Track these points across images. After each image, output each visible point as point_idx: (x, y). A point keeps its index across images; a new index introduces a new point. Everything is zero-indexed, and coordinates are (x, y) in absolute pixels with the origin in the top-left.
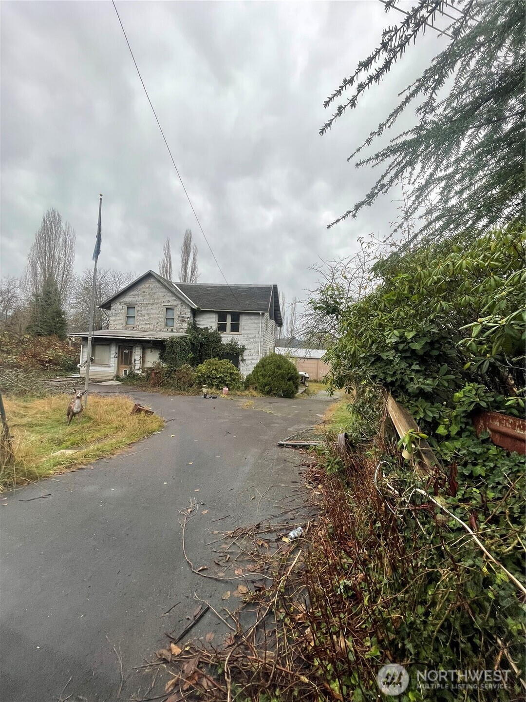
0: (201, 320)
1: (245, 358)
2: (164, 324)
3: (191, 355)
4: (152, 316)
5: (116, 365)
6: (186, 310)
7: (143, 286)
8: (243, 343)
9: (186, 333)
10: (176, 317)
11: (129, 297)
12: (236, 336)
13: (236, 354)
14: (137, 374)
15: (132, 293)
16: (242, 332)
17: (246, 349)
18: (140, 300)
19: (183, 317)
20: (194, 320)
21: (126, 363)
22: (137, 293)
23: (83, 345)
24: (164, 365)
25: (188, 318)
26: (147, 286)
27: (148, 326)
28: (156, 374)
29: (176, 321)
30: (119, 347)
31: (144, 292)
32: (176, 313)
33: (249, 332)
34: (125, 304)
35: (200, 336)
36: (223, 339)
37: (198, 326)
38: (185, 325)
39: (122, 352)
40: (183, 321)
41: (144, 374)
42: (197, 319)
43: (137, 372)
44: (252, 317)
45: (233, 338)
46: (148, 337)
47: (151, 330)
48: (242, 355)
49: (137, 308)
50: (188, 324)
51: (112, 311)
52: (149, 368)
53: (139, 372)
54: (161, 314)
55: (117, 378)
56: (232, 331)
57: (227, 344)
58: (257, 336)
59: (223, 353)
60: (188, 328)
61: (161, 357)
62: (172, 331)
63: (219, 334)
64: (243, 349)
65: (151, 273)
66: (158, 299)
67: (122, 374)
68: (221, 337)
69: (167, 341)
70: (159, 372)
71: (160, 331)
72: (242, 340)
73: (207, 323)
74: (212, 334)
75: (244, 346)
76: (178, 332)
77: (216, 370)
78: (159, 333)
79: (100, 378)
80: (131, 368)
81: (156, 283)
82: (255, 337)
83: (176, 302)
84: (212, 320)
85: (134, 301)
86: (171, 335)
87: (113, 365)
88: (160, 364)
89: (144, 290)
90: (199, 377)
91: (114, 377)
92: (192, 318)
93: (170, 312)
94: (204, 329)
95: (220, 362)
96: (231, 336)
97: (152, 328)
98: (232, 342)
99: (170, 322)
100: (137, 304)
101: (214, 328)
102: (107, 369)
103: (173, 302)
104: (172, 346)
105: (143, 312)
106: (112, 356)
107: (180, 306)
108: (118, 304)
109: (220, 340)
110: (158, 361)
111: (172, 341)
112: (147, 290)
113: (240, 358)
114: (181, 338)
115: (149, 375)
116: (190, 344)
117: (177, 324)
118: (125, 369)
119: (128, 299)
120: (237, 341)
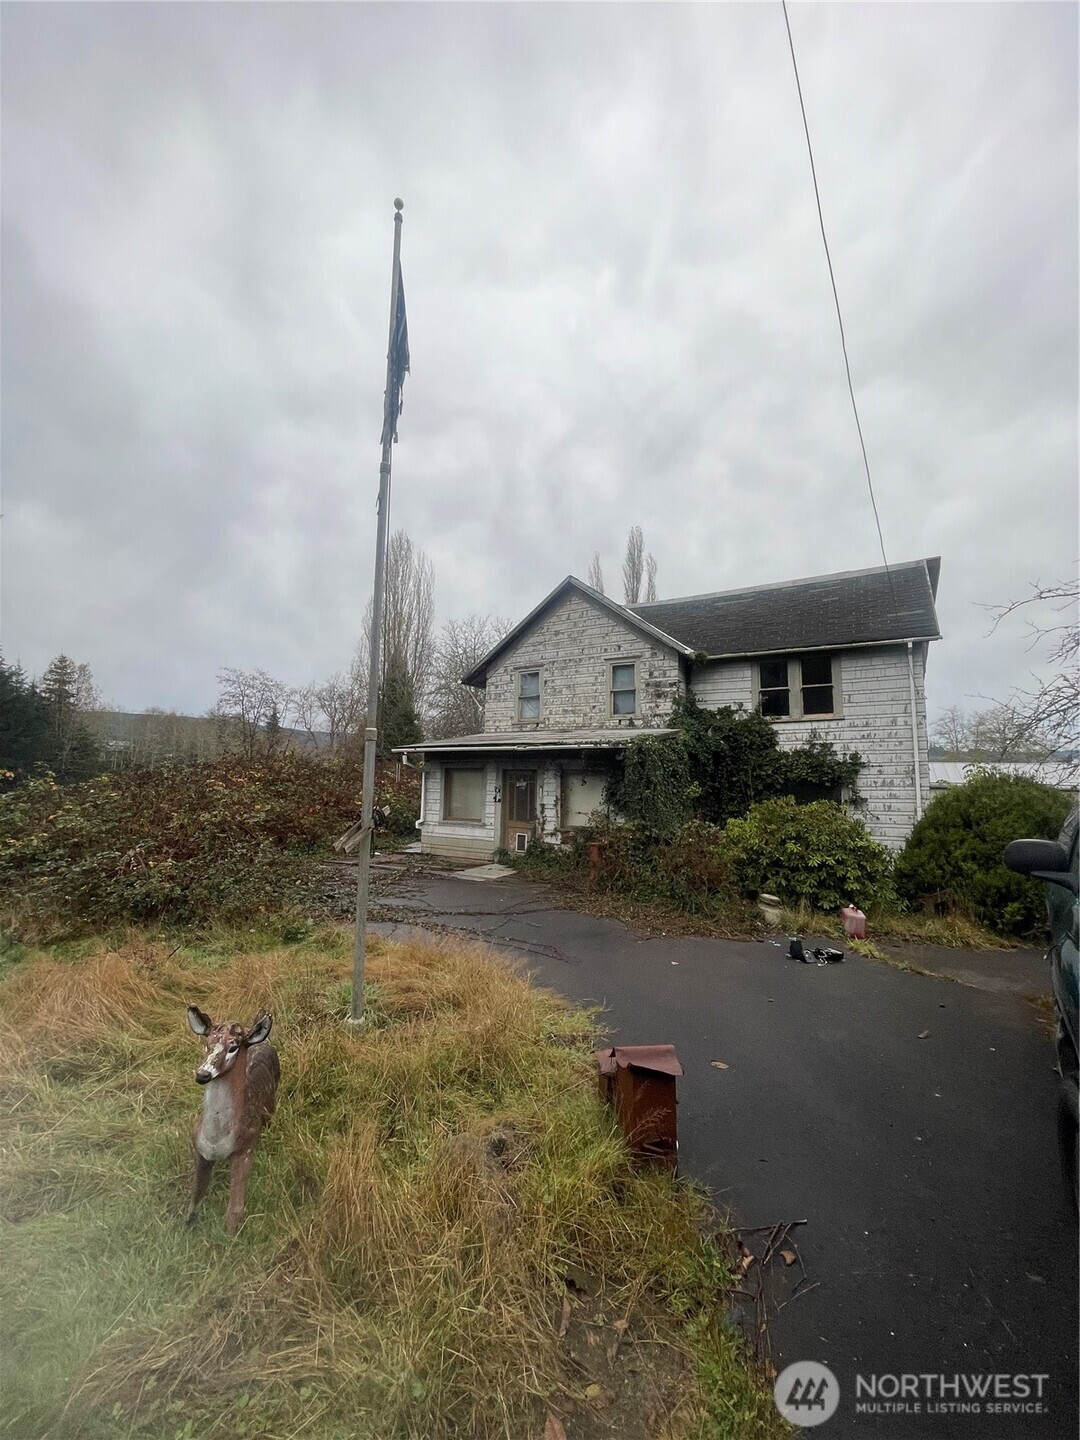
0: (709, 687)
1: (863, 795)
2: (609, 707)
3: (695, 789)
4: (578, 690)
5: (499, 820)
6: (666, 663)
7: (554, 619)
8: (853, 749)
9: (668, 726)
10: (639, 685)
11: (523, 650)
12: (822, 725)
13: (832, 781)
14: (551, 847)
15: (531, 640)
16: (846, 711)
17: (863, 765)
18: (549, 653)
19: (658, 685)
20: (688, 691)
21: (521, 818)
22: (541, 639)
23: (427, 773)
24: (621, 821)
25: (671, 685)
26: (564, 618)
27: (570, 718)
28: (602, 849)
29: (641, 696)
30: (505, 772)
31: (557, 633)
32: (641, 675)
33: (871, 710)
34: (516, 669)
35: (710, 733)
36: (781, 738)
37: (701, 706)
38: (666, 707)
39: (512, 786)
40: (659, 696)
41: (567, 848)
42: (698, 688)
43: (548, 840)
44: (877, 661)
45: (814, 734)
46: (573, 741)
47: (578, 728)
48: (854, 783)
49: (544, 675)
50: (675, 701)
51: (490, 689)
52: (581, 830)
53: (555, 841)
54: (601, 684)
55: (502, 856)
56: (808, 710)
57: (797, 753)
58: (900, 721)
59: (787, 780)
60: (675, 712)
61: (611, 797)
62: (631, 725)
63: (767, 724)
64: (855, 765)
65: (573, 581)
66: (591, 646)
67: (514, 845)
68: (775, 733)
69: (625, 750)
70: (611, 845)
71: (601, 727)
72: (847, 735)
73: (727, 696)
74: (744, 724)
75: (855, 756)
76: (647, 725)
77: (798, 838)
78: (598, 732)
79: (460, 854)
80: (534, 830)
81: (586, 605)
82: (894, 722)
83: (636, 646)
84: (741, 685)
85: (536, 658)
86: (634, 733)
87: (492, 821)
88: (608, 817)
89: (557, 628)
90: (739, 862)
91: (494, 854)
92: (683, 686)
93: (623, 676)
94: (720, 711)
95: (805, 809)
96: (808, 726)
97: (580, 720)
98: (813, 746)
99: (623, 703)
100: (542, 665)
101: (750, 707)
102: (478, 833)
103: (629, 645)
104: (642, 764)
105: (558, 682)
106: (490, 798)
107: (648, 654)
108: (501, 670)
109: (771, 739)
110: (603, 809)
111: (641, 749)
112: (564, 626)
113: (845, 795)
114: (663, 739)
115: (581, 852)
116: (686, 756)
117: (643, 705)
118: (521, 833)
119: (522, 656)
120: (830, 738)
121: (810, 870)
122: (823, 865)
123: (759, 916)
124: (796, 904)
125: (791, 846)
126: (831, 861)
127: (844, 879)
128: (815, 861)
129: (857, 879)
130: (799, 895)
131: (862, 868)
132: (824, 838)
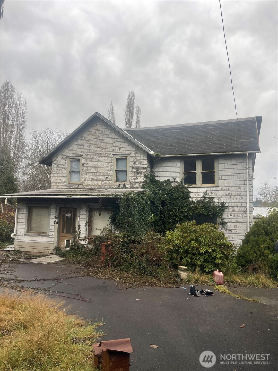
0: (161, 170)
1: (226, 221)
2: (114, 178)
3: (152, 218)
4: (99, 169)
5: (57, 233)
6: (142, 158)
7: (88, 133)
8: (222, 199)
9: (142, 188)
10: (129, 168)
11: (72, 148)
12: (209, 189)
13: (213, 214)
14: (83, 246)
15: (76, 143)
16: (220, 183)
17: (226, 208)
18: (85, 150)
19: (138, 168)
20: (152, 171)
21: (68, 231)
22: (81, 143)
23: (18, 209)
24: (117, 233)
25: (144, 168)
26: (93, 133)
27: (95, 183)
28: (107, 246)
29: (129, 173)
30: (60, 209)
31: (89, 140)
32: (130, 163)
33: (230, 183)
34: (68, 157)
35: (160, 192)
36: (192, 195)
37: (157, 179)
38: (141, 179)
39: (64, 216)
40: (138, 173)
41: (91, 246)
42: (156, 170)
43: (81, 242)
44: (234, 161)
45: (206, 193)
46: (95, 194)
47: (99, 187)
48: (222, 215)
49: (82, 161)
50: (146, 176)
51: (54, 166)
52: (98, 238)
53: (85, 243)
54: (111, 166)
55: (58, 251)
56: (204, 182)
57: (198, 201)
58: (242, 188)
59: (193, 213)
60: (145, 181)
61: (113, 221)
62: (125, 187)
63: (186, 188)
64: (223, 207)
65: (98, 115)
66: (106, 148)
67: (64, 245)
68: (189, 192)
69: (120, 199)
70: (112, 244)
71: (110, 187)
72: (220, 194)
73: (169, 175)
74: (176, 188)
75: (223, 204)
76: (132, 187)
77: (197, 240)
78: (109, 190)
79: (35, 250)
80: (75, 238)
81: (104, 127)
82: (240, 188)
83: (128, 149)
84: (175, 170)
85: (79, 152)
86: (125, 190)
87: (53, 233)
88: (111, 231)
89: (90, 138)
90: (170, 251)
91: (54, 250)
92: (149, 169)
93: (121, 163)
94: (166, 182)
95: (200, 227)
96: (204, 189)
97: (100, 184)
98: (205, 198)
99: (121, 176)
100: (81, 156)
101: (179, 180)
102: (45, 239)
103: (125, 149)
104: (128, 206)
105: (89, 165)
106: (52, 222)
107: (133, 153)
108: (60, 157)
109: (187, 195)
110: (109, 227)
111: (128, 198)
112: (93, 137)
113: (218, 221)
114: (139, 194)
115: (97, 248)
116: (149, 202)
117: (130, 177)
118: (68, 239)
119: (72, 151)
120: (213, 195)
121: (200, 254)
122: (206, 252)
123: (178, 276)
124: (195, 270)
125: (193, 244)
126: (210, 250)
127: (215, 258)
128: (203, 251)
129: (221, 258)
130: (196, 266)
131: (223, 253)
132: (208, 240)
